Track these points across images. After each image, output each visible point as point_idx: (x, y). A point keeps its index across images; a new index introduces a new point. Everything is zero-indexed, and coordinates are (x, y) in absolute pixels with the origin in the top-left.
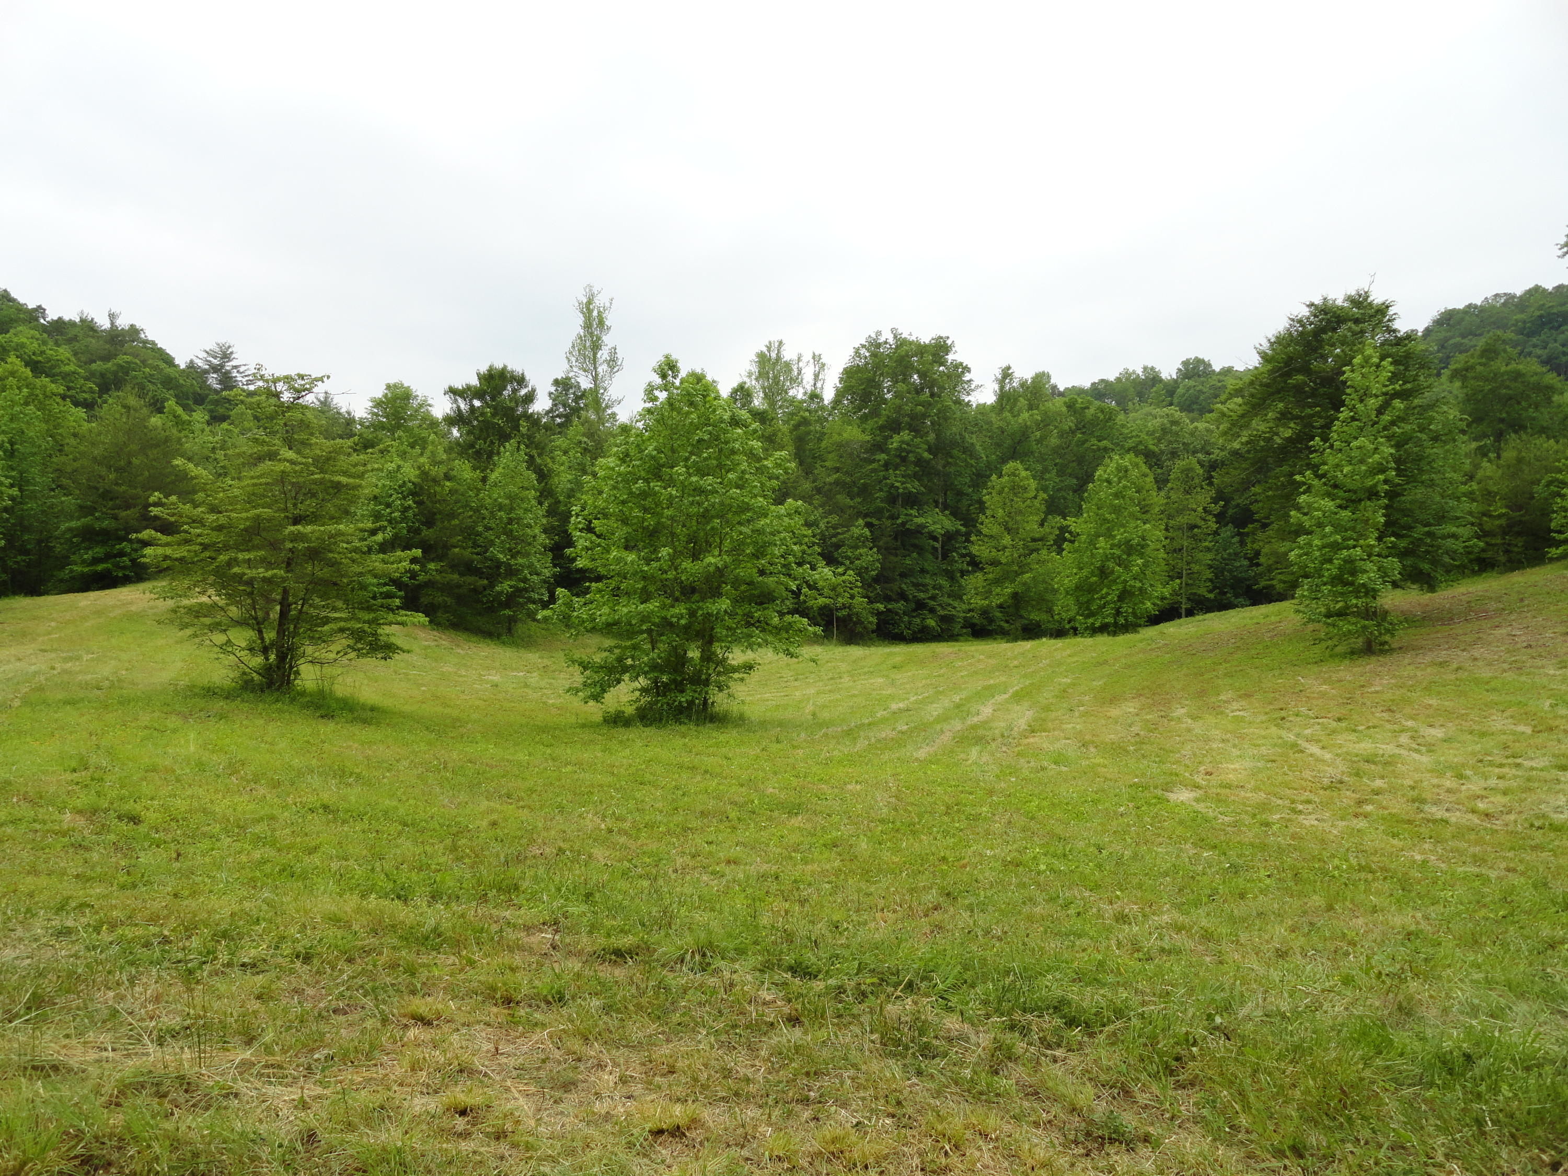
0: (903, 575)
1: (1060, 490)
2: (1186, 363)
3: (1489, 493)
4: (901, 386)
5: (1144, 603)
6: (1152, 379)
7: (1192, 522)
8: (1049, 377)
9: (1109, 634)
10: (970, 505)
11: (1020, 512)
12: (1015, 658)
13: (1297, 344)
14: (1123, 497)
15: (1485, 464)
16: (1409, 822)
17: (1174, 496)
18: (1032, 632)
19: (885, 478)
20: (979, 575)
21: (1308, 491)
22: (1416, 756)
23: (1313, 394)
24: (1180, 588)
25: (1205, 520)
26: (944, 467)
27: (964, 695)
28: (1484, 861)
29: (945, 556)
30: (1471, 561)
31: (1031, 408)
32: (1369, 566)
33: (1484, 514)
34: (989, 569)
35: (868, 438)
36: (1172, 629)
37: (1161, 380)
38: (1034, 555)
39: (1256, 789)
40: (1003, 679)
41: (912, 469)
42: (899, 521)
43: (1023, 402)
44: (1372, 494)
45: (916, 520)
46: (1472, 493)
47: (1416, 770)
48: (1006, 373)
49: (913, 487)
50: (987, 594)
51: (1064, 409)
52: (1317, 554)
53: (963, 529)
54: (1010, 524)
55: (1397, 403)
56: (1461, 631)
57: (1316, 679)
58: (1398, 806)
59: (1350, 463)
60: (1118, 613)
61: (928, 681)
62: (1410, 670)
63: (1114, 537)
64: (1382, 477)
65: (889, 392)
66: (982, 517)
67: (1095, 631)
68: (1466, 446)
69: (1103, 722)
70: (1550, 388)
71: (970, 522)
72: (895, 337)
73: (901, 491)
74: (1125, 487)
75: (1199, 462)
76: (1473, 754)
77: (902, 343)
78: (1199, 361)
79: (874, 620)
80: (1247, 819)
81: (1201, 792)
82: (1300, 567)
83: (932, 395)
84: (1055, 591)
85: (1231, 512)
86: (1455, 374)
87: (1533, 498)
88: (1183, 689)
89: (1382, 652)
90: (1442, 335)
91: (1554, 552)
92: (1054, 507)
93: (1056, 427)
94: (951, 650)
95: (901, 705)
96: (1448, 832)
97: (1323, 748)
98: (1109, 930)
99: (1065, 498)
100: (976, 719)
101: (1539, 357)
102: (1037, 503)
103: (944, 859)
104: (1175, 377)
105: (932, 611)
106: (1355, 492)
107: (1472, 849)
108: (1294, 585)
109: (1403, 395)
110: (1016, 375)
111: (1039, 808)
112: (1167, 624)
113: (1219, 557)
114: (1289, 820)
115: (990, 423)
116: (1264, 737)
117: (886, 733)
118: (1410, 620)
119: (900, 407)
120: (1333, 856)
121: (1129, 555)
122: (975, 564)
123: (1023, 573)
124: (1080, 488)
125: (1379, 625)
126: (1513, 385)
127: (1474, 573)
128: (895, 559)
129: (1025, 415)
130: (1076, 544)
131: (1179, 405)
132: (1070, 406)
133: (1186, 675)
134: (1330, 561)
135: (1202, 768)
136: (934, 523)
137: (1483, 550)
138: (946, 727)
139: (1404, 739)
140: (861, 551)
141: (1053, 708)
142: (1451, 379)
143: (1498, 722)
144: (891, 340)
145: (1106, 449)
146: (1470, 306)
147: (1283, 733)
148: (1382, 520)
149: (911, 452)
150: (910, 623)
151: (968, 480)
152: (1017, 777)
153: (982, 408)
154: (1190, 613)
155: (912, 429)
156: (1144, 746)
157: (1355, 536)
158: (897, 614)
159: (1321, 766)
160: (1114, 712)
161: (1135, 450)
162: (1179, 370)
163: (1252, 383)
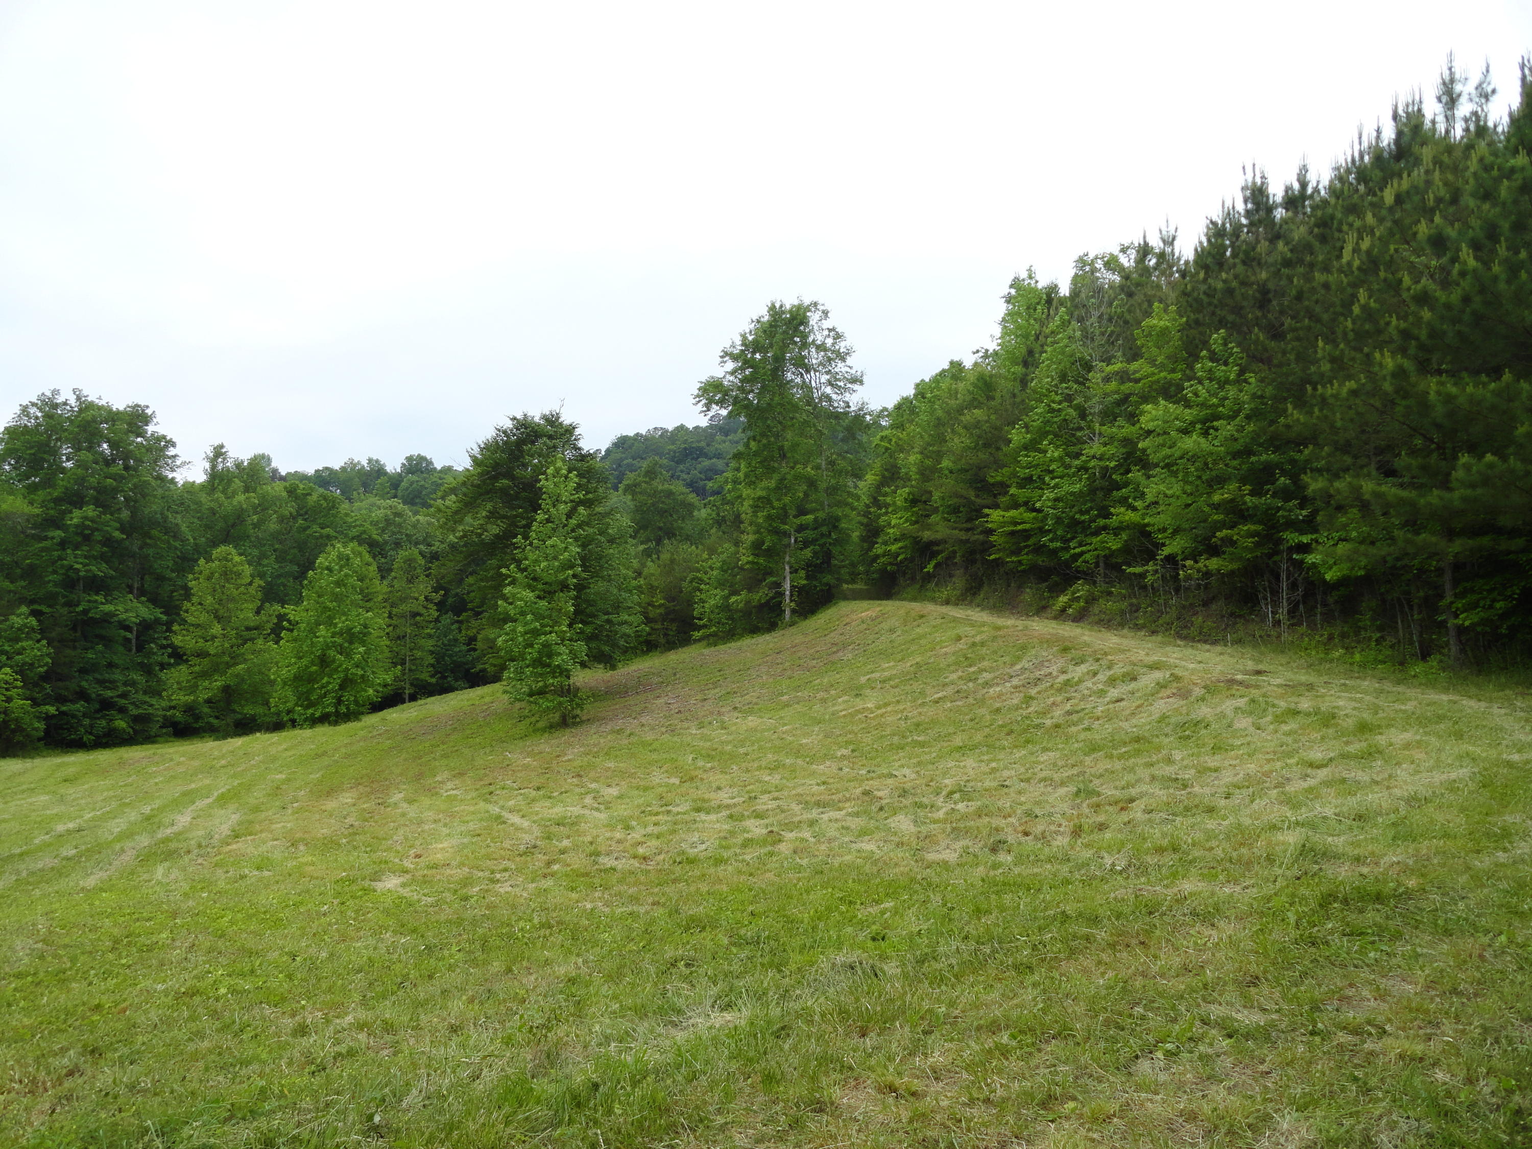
0: (83, 671)
1: (279, 576)
2: (410, 459)
3: (652, 587)
4: (85, 455)
5: (366, 691)
6: (377, 471)
7: (415, 610)
8: (269, 460)
9: (330, 723)
10: (172, 592)
11: (232, 599)
12: (223, 757)
13: (503, 451)
14: (345, 585)
15: (649, 564)
16: (587, 875)
17: (396, 584)
18: (245, 727)
19: (60, 558)
20: (183, 668)
21: (513, 583)
22: (596, 814)
23: (517, 497)
24: (404, 674)
25: (425, 608)
26: (141, 548)
27: (157, 803)
28: (637, 899)
29: (140, 648)
30: (640, 643)
31: (247, 490)
32: (562, 649)
33: (649, 604)
34: (194, 660)
35: (37, 511)
36: (395, 715)
37: (386, 473)
38: (249, 644)
39: (461, 865)
40: (207, 782)
41: (98, 549)
42: (80, 608)
43: (237, 484)
44: (564, 587)
45: (102, 607)
46: (640, 587)
47: (596, 826)
48: (219, 452)
49: (99, 569)
50: (193, 689)
51: (284, 494)
52: (521, 639)
53: (164, 618)
54: (221, 612)
55: (581, 509)
56: (632, 703)
57: (521, 753)
58: (577, 861)
59: (546, 558)
60: (339, 701)
61: (111, 793)
62: (594, 739)
63: (335, 625)
64: (570, 572)
65: (68, 460)
66: (186, 605)
67: (315, 721)
68: (634, 548)
69: (317, 816)
70: (691, 505)
71: (172, 610)
72: (78, 398)
73: (82, 574)
74: (346, 575)
75: (421, 553)
76: (639, 806)
77: (86, 407)
78: (421, 459)
79: (41, 726)
80: (448, 896)
81: (408, 876)
82: (506, 652)
83: (127, 468)
84: (272, 683)
85: (450, 600)
86: (628, 489)
87: (681, 592)
88: (401, 774)
89: (575, 724)
90: (619, 456)
91: (697, 634)
92: (271, 594)
93: (275, 512)
94: (144, 754)
95: (71, 825)
96: (614, 878)
97: (523, 816)
98: (283, 1046)
99: (285, 585)
100: (169, 831)
101: (684, 480)
102: (252, 590)
103: (98, 1008)
104: (399, 470)
105: (122, 710)
106: (551, 585)
107: (630, 891)
108: (503, 668)
109: (587, 503)
110: (230, 454)
111: (232, 922)
112: (391, 710)
113: (439, 643)
114: (487, 891)
115: (199, 503)
116: (473, 813)
117: (46, 861)
118: (597, 695)
119: (83, 479)
120: (520, 919)
121: (351, 643)
122: (179, 656)
123: (237, 664)
124: (302, 575)
125: (571, 701)
126: (667, 501)
127: (645, 653)
128: (73, 653)
129: (241, 497)
130: (295, 633)
131: (402, 498)
132: (291, 491)
133: (405, 760)
134: (531, 646)
135: (412, 852)
136: (127, 611)
137: (649, 634)
138: (128, 844)
139: (588, 800)
140: (24, 644)
141: (263, 807)
142: (625, 491)
143: (658, 777)
144: (73, 401)
145: (328, 537)
146: (637, 434)
147: (490, 807)
148: (572, 609)
149: (97, 530)
150: (92, 726)
151: (170, 564)
152: (210, 892)
153: (190, 487)
154: (413, 698)
155: (97, 503)
156: (357, 837)
157: (551, 623)
158: (74, 716)
159: (520, 835)
160: (331, 805)
161: (360, 539)
162: (403, 464)
163: (464, 483)
